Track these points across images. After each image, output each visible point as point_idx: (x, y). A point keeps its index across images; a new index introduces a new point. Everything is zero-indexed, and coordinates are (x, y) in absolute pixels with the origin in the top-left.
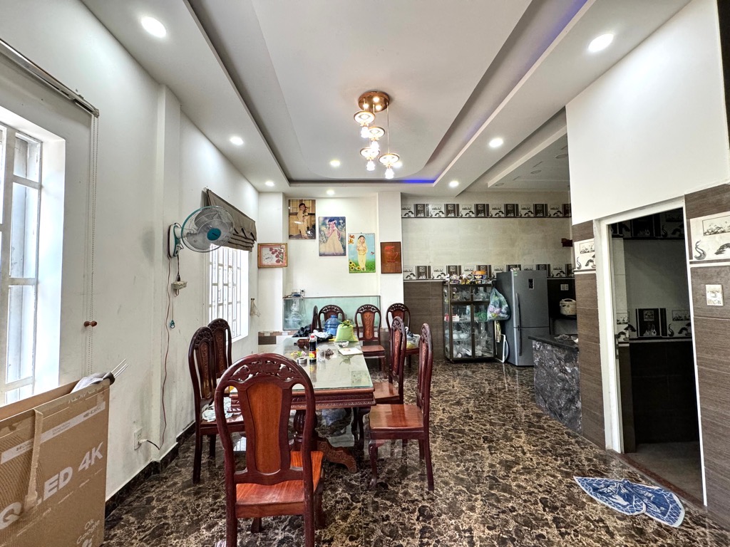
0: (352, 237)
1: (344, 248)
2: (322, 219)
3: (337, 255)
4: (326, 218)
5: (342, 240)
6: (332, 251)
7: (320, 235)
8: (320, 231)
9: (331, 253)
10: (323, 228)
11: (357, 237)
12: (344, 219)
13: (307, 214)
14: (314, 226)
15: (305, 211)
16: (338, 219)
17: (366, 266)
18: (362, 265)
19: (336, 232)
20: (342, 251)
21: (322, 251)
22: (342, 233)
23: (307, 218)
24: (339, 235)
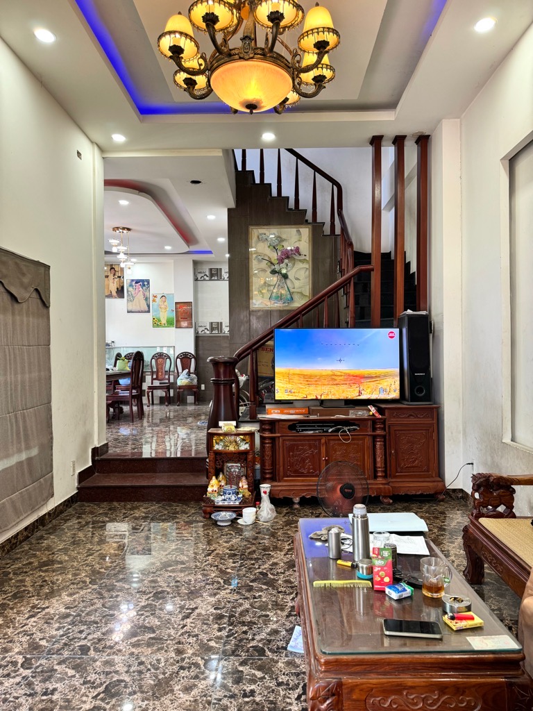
0: (155, 297)
1: (149, 306)
2: (129, 281)
3: (142, 312)
4: (133, 280)
5: (147, 299)
6: (138, 309)
7: (128, 295)
8: (128, 291)
9: (137, 310)
10: (131, 289)
11: (159, 296)
12: (148, 281)
13: (116, 277)
14: (123, 287)
15: (114, 275)
16: (143, 281)
17: (167, 322)
18: (164, 321)
19: (141, 292)
20: (147, 309)
21: (130, 309)
22: (147, 294)
23: (116, 280)
24: (144, 295)
